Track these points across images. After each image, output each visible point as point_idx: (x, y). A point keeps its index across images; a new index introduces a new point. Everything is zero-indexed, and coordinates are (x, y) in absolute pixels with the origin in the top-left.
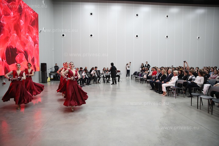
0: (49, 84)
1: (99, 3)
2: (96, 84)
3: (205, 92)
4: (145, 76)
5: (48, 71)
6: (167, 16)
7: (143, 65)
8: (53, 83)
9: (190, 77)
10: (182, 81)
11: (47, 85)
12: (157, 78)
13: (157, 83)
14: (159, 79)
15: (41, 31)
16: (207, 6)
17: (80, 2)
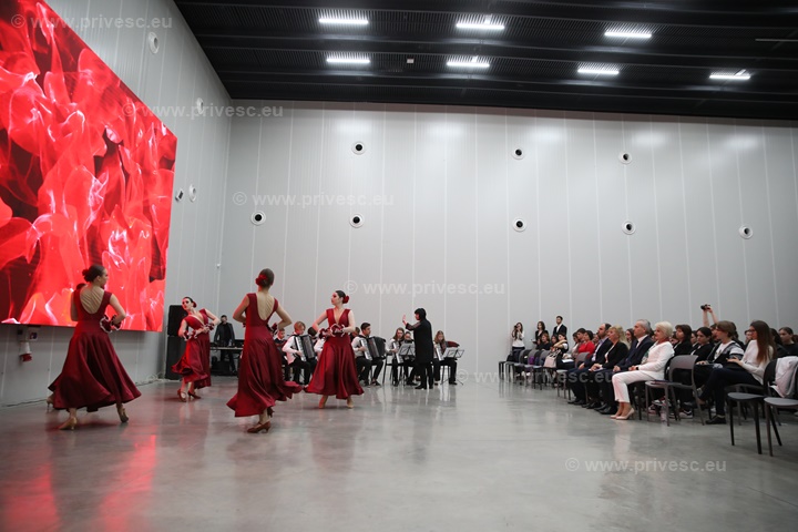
1: (385, 113)
3: (783, 389)
4: (550, 362)
6: (625, 157)
9: (722, 348)
10: (689, 360)
12: (594, 359)
13: (592, 376)
14: (600, 359)
15: (181, 194)
16: (765, 125)
17: (321, 108)
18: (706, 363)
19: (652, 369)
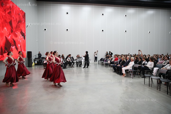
0: (33, 67)
1: (73, 5)
2: (70, 68)
3: (155, 74)
4: (109, 62)
5: (33, 58)
6: (126, 16)
7: (107, 53)
8: (36, 67)
9: (144, 62)
10: (137, 66)
11: (32, 68)
12: (118, 63)
13: (118, 67)
15: (27, 26)
16: (155, 9)
17: (58, 4)
18: (140, 65)
19: (130, 67)
